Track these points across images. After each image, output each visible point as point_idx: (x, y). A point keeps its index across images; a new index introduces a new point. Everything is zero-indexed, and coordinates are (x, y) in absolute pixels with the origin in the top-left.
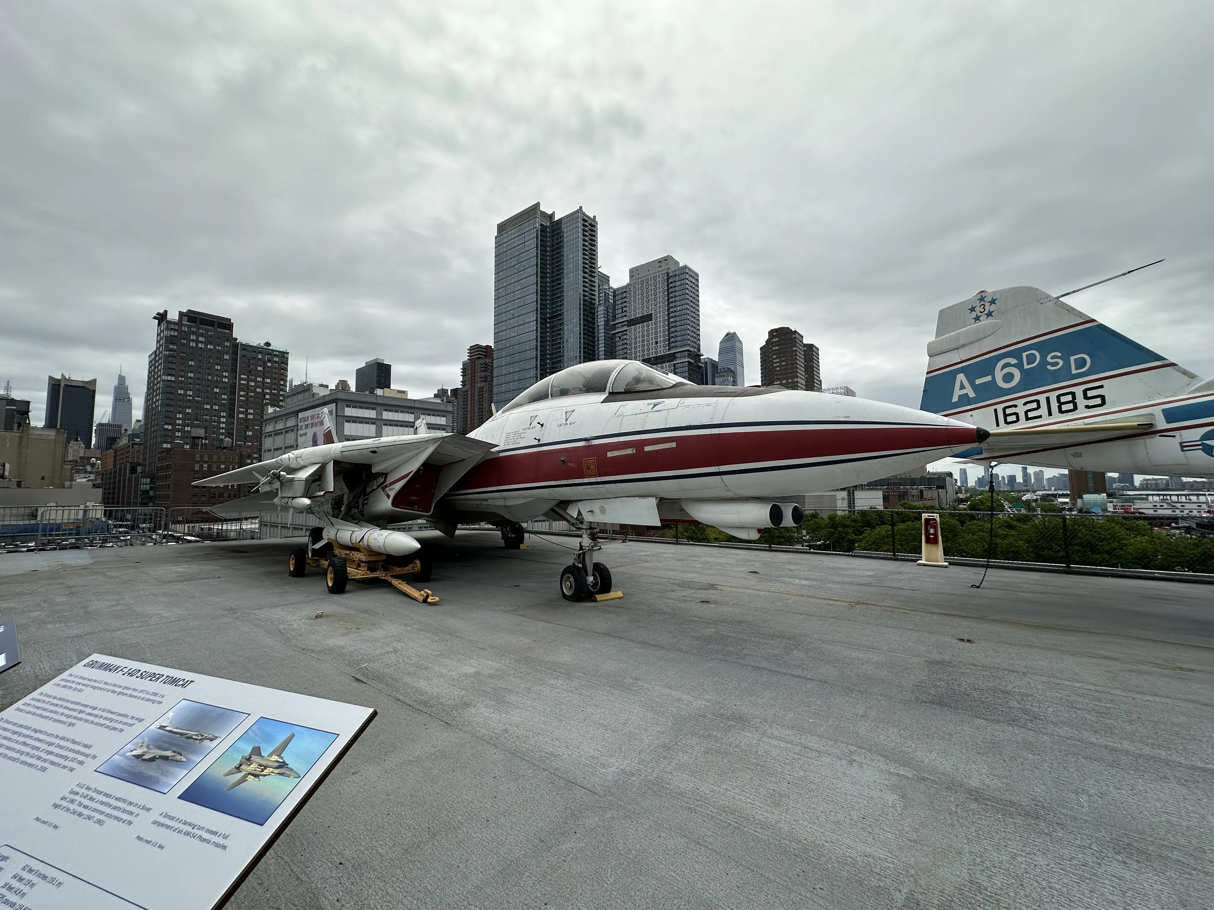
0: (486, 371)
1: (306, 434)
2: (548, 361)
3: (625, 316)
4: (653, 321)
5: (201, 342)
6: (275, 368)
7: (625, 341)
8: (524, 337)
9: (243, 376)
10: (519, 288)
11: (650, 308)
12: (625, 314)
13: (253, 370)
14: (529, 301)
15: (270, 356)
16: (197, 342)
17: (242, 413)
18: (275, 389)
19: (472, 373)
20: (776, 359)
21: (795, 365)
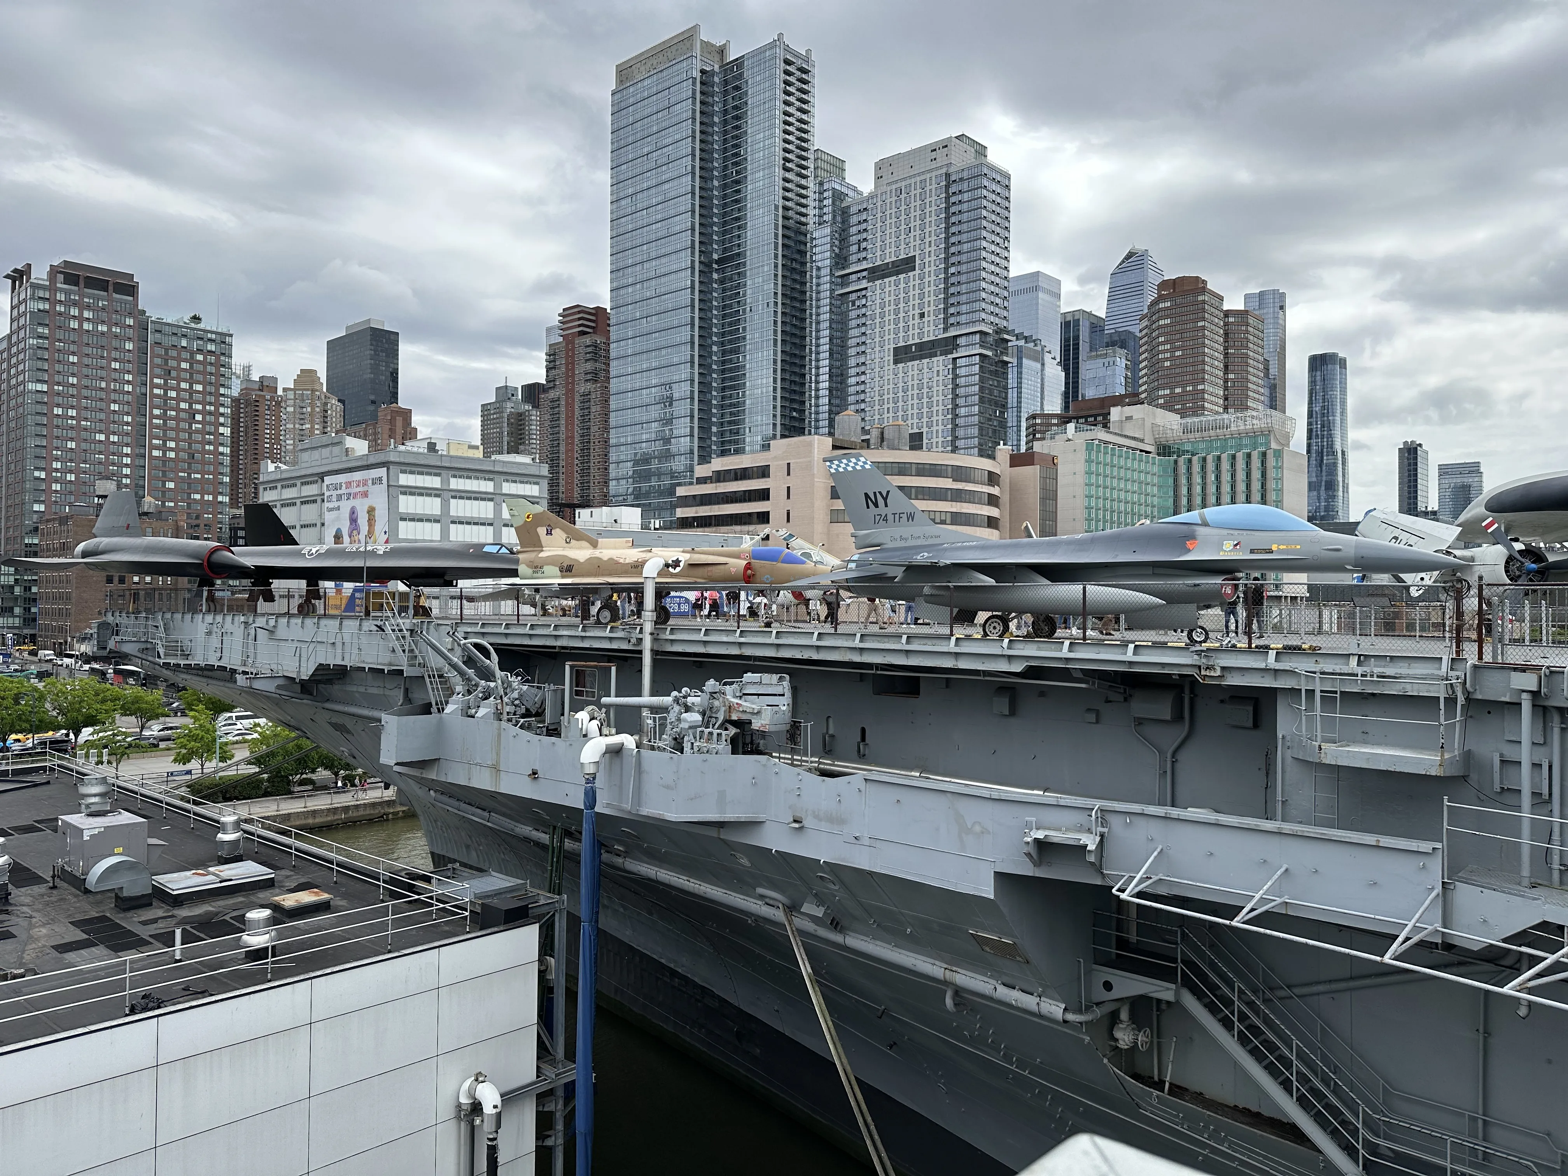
0: (596, 361)
1: (338, 508)
2: (715, 348)
3: (865, 258)
4: (917, 272)
5: (88, 319)
6: (211, 364)
7: (864, 310)
8: (669, 302)
9: (156, 381)
10: (660, 199)
11: (912, 245)
12: (864, 254)
13: (174, 369)
14: (678, 229)
15: (201, 342)
16: (81, 319)
17: (157, 448)
18: (210, 404)
19: (567, 364)
20: (1163, 343)
21: (1200, 358)
